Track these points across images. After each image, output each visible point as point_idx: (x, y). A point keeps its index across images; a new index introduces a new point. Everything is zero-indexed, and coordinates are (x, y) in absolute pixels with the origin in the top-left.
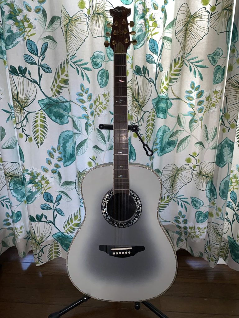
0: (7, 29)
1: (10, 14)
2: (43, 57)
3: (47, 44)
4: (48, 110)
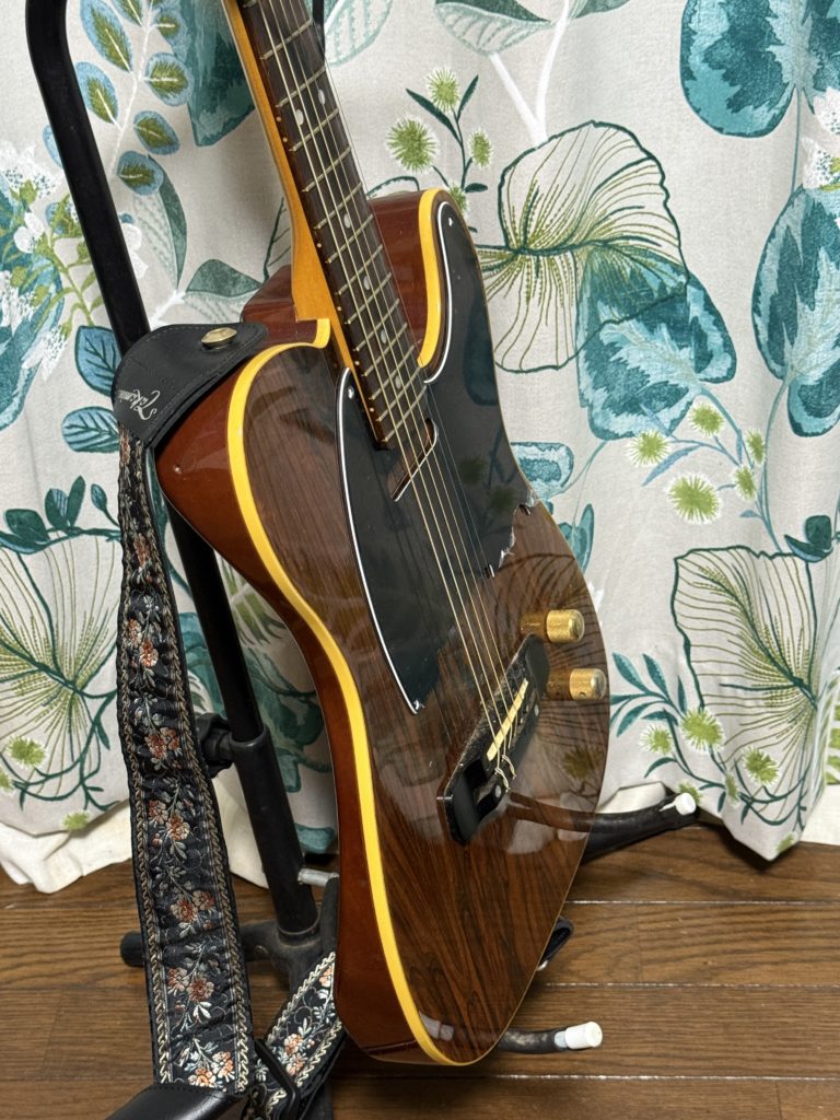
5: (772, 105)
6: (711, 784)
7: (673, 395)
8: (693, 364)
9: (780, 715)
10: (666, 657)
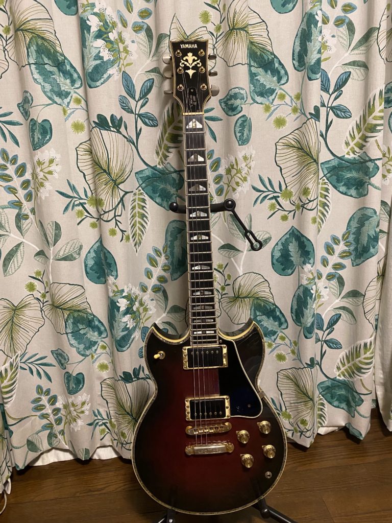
0: (95, 54)
1: (100, 30)
2: (145, 101)
3: (152, 80)
4: (150, 188)
5: (292, 269)
6: (289, 430)
7: (274, 333)
8: (278, 326)
9: (308, 408)
10: (276, 397)
